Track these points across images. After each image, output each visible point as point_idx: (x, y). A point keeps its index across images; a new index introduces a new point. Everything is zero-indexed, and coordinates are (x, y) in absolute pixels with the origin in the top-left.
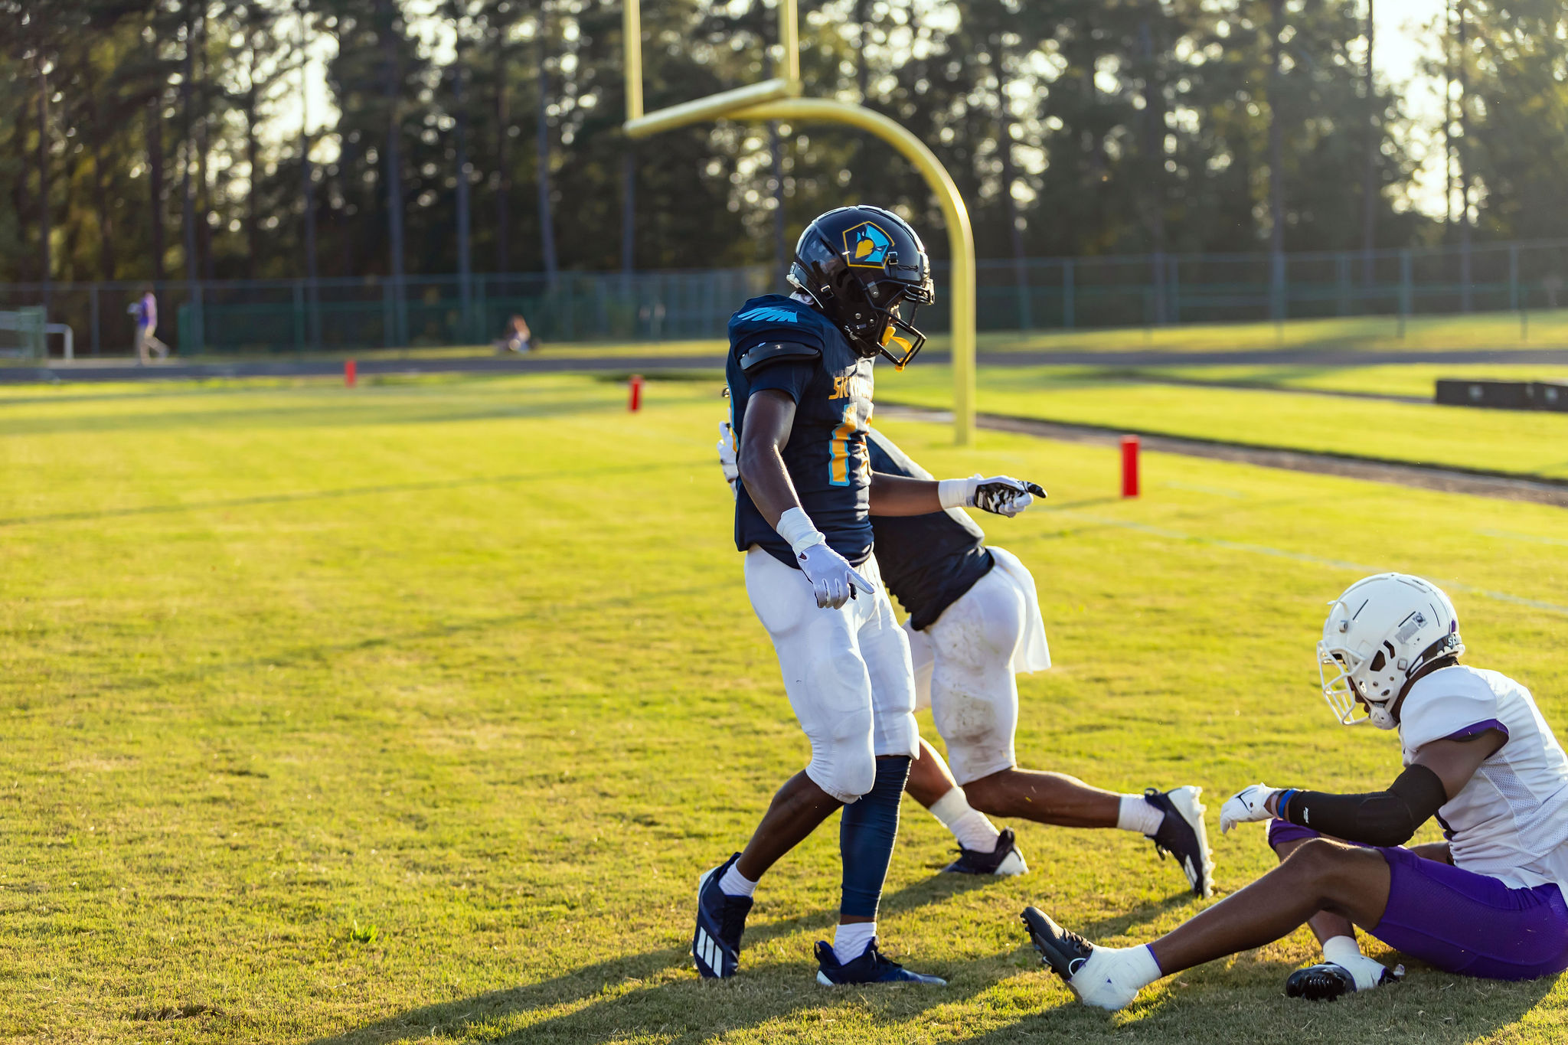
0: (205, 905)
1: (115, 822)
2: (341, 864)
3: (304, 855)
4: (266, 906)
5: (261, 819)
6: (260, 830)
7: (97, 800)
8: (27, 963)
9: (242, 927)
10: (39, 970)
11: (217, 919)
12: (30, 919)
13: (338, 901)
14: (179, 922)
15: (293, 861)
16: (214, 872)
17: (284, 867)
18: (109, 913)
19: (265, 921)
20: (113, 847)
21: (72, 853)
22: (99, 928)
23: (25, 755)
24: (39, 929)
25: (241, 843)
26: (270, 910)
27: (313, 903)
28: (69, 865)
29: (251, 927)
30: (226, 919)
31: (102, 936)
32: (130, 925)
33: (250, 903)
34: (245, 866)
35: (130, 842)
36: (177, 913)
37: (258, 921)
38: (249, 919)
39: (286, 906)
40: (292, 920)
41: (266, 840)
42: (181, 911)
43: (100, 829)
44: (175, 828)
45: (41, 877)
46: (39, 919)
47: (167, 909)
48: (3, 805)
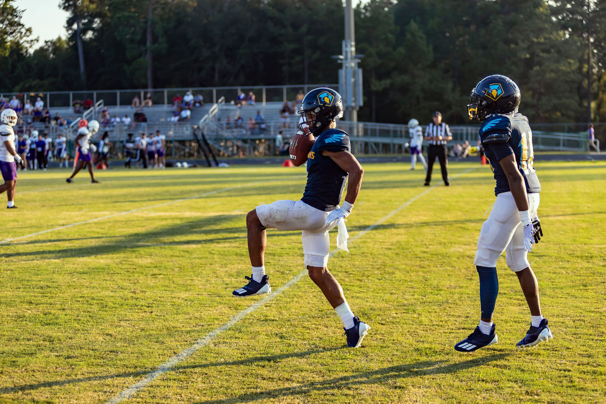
28: (604, 348)
48: (578, 323)
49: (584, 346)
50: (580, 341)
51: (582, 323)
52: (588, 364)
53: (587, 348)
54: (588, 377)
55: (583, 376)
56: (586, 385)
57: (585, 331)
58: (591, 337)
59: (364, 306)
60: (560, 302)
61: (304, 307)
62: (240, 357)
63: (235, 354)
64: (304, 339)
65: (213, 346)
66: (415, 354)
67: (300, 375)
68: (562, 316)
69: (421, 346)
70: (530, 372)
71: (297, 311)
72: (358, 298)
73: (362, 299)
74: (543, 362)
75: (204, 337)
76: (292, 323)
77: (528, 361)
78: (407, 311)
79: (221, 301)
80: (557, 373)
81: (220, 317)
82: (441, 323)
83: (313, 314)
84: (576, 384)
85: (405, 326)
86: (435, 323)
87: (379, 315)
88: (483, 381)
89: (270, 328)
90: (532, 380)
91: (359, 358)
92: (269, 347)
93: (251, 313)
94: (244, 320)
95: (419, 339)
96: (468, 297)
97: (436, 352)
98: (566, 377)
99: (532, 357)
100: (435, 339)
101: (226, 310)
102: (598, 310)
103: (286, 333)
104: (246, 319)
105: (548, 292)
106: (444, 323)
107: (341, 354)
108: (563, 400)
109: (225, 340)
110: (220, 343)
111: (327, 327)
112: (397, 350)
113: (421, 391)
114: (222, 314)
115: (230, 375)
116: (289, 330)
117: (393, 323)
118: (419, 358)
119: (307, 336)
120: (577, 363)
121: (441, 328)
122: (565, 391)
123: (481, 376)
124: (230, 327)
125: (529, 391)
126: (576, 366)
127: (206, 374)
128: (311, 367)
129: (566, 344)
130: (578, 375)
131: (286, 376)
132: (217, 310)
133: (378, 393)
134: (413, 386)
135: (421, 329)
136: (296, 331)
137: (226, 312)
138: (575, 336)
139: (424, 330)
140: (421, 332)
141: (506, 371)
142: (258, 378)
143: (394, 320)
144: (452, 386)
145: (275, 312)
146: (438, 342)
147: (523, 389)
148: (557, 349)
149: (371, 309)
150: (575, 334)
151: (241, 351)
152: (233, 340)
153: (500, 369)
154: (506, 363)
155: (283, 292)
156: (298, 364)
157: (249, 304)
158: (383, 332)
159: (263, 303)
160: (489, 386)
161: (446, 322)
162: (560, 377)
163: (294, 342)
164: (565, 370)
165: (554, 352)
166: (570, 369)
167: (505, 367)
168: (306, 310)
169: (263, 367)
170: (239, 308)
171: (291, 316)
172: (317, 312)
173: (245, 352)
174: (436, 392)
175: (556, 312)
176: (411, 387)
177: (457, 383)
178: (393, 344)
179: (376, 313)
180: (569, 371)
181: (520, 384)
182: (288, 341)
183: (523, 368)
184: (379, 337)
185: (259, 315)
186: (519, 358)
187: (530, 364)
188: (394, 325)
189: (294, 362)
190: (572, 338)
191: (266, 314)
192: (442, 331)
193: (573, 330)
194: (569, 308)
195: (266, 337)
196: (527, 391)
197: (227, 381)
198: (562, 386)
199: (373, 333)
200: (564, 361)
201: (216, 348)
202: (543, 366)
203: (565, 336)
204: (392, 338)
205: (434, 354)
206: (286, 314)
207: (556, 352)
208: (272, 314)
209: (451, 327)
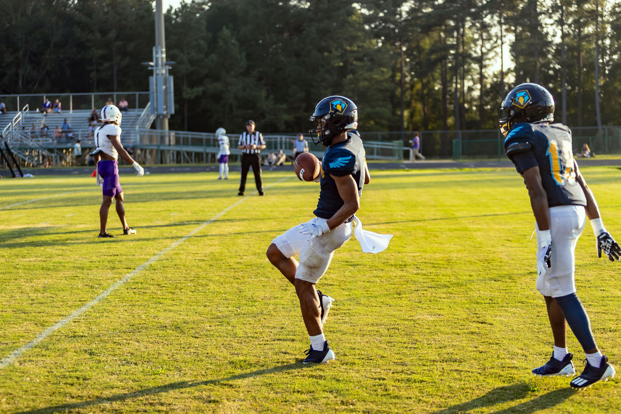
0: (470, 374)
1: (434, 340)
2: (522, 361)
3: (508, 356)
4: (493, 376)
5: (491, 341)
6: (490, 346)
7: (428, 331)
8: (403, 393)
9: (484, 383)
10: (407, 396)
11: (475, 380)
12: (403, 376)
13: (522, 375)
14: (461, 380)
15: (504, 358)
16: (473, 361)
17: (500, 360)
18: (433, 375)
19: (494, 382)
20: (434, 350)
21: (419, 351)
22: (430, 381)
23: (400, 312)
24: (407, 380)
25: (483, 350)
26: (495, 377)
27: (512, 375)
28: (418, 356)
29: (488, 383)
30: (478, 380)
31: (431, 384)
32: (441, 380)
33: (487, 374)
34: (485, 360)
35: (440, 348)
36: (459, 376)
37: (490, 381)
38: (487, 380)
39: (501, 376)
40: (504, 381)
41: (493, 350)
42: (461, 376)
43: (429, 342)
44: (458, 343)
45: (407, 360)
46: (407, 376)
47: (455, 375)
48: (392, 331)
49: (398, 354)
50: (394, 350)
51: (397, 331)
52: (402, 372)
53: (402, 356)
54: (402, 385)
55: (398, 384)
56: (401, 393)
57: (399, 339)
58: (405, 345)
59: (177, 320)
60: (374, 310)
61: (114, 322)
62: (48, 376)
63: (42, 372)
64: (114, 355)
65: (18, 364)
66: (229, 367)
67: (110, 392)
68: (377, 325)
69: (235, 358)
70: (345, 382)
71: (107, 326)
72: (170, 311)
73: (175, 312)
74: (358, 371)
75: (9, 356)
76: (102, 339)
77: (343, 370)
78: (221, 324)
79: (26, 317)
80: (372, 382)
81: (25, 334)
82: (256, 335)
83: (124, 329)
84: (390, 392)
85: (219, 338)
86: (249, 335)
87: (192, 328)
88: (298, 392)
89: (79, 345)
90: (347, 390)
91: (172, 373)
92: (78, 364)
93: (58, 329)
94: (51, 337)
95: (233, 351)
96: (283, 308)
97: (251, 365)
98: (380, 385)
99: (348, 367)
100: (250, 351)
101: (31, 327)
102: (412, 318)
103: (96, 349)
104: (53, 335)
105: (363, 301)
106: (258, 334)
107: (154, 369)
108: (378, 409)
109: (31, 358)
110: (25, 362)
111: (139, 342)
112: (211, 364)
113: (236, 404)
114: (27, 331)
115: (37, 395)
116: (99, 347)
117: (207, 336)
118: (234, 371)
119: (118, 352)
120: (391, 372)
121: (256, 340)
122: (380, 399)
123: (296, 388)
124: (36, 344)
125: (344, 401)
126: (391, 375)
127: (11, 394)
128: (122, 384)
129: (381, 353)
130: (393, 383)
131: (96, 393)
132: (22, 327)
133: (192, 408)
134: (227, 400)
135: (236, 341)
136: (107, 347)
137: (31, 328)
138: (389, 345)
139: (238, 343)
140: (235, 345)
141: (321, 382)
142: (66, 396)
143: (208, 333)
144: (267, 398)
145: (84, 328)
146: (252, 354)
147: (338, 399)
148: (372, 358)
149: (184, 323)
150: (389, 342)
151: (49, 370)
152: (40, 358)
153: (315, 380)
154: (321, 373)
155: (93, 307)
156: (108, 380)
157: (57, 320)
158: (197, 346)
159: (71, 319)
160: (304, 397)
161: (261, 333)
162: (375, 386)
163: (104, 359)
164: (379, 379)
165: (369, 361)
166: (385, 377)
167: (321, 377)
168: (117, 325)
169: (72, 385)
170: (46, 324)
171: (101, 332)
172: (128, 327)
173: (52, 370)
174: (251, 405)
175: (370, 321)
176: (225, 401)
177: (272, 395)
178: (207, 357)
179: (190, 326)
180: (384, 379)
181: (335, 394)
182: (98, 358)
183: (338, 378)
184: (192, 350)
185: (67, 331)
186: (335, 368)
187: (346, 373)
188: (208, 338)
189: (105, 379)
190: (386, 347)
191: (74, 330)
192: (256, 343)
193: (388, 339)
194: (383, 316)
195: (75, 354)
196: (342, 401)
197: (33, 400)
198: (377, 395)
199: (186, 347)
200: (379, 370)
201: (22, 367)
202: (358, 375)
203: (379, 345)
204: (206, 352)
205: (249, 367)
206: (95, 330)
207: (371, 361)
208: (81, 329)
209: (266, 338)
